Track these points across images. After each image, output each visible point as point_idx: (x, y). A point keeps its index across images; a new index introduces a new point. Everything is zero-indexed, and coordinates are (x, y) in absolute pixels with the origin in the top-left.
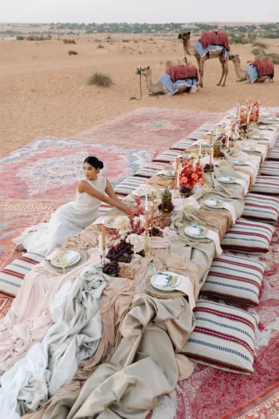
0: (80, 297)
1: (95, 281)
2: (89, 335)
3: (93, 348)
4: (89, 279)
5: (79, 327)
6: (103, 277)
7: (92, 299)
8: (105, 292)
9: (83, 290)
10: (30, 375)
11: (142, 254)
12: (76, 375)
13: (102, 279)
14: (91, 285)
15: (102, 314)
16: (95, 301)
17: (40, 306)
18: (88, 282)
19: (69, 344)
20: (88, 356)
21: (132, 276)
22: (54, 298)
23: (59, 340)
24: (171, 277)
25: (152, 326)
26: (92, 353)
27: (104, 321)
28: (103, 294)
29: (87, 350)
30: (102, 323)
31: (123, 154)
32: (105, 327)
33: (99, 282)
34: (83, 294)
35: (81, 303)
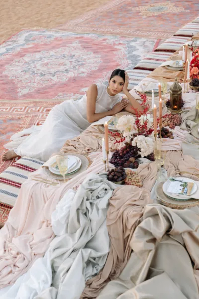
0: (84, 208)
1: (99, 189)
2: (95, 249)
3: (101, 264)
4: (93, 188)
5: (84, 240)
6: (109, 185)
7: (98, 210)
8: (112, 202)
9: (87, 200)
10: (34, 291)
11: (151, 158)
12: (83, 293)
13: (107, 187)
14: (95, 194)
15: (109, 226)
16: (100, 212)
17: (41, 217)
18: (92, 191)
19: (74, 259)
20: (95, 272)
21: (140, 184)
22: (55, 209)
23: (63, 254)
24: (185, 183)
25: (167, 239)
26: (100, 268)
27: (111, 234)
28: (109, 205)
29: (94, 265)
30: (109, 235)
31: (120, 44)
32: (113, 240)
33: (104, 191)
34: (87, 204)
35: (85, 214)
